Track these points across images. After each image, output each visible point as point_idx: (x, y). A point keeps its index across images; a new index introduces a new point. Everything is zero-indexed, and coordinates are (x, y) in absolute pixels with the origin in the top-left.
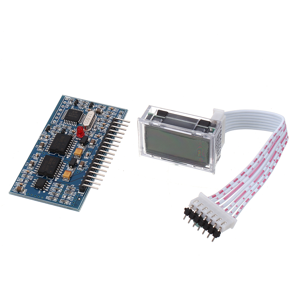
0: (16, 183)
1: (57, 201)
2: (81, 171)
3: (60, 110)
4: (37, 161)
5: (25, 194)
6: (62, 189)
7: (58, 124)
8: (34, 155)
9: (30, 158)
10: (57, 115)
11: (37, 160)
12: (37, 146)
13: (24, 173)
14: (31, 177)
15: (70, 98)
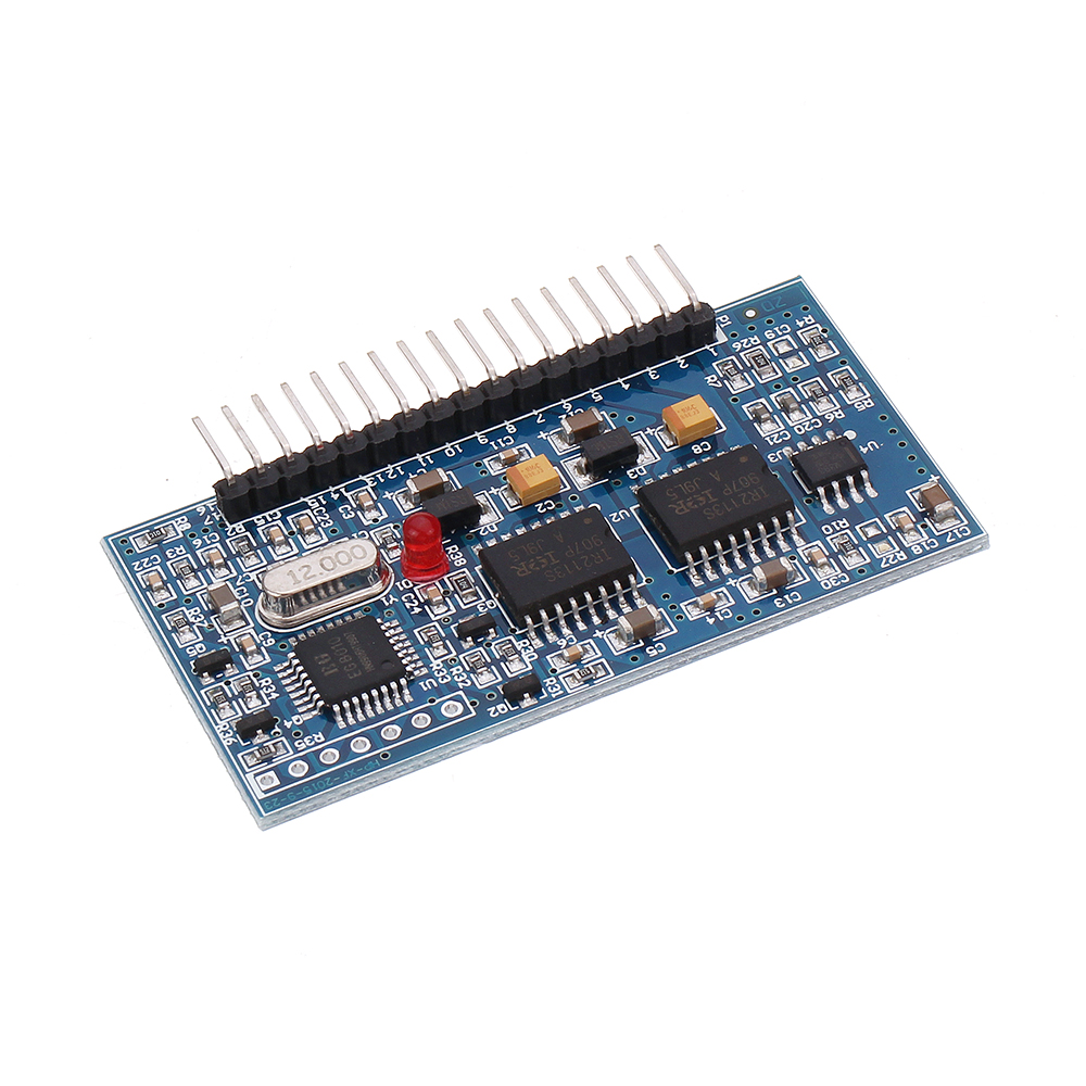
0: (917, 550)
1: (843, 363)
2: (613, 416)
3: (361, 746)
4: (731, 582)
5: (935, 478)
6: (772, 397)
7: (452, 687)
8: (711, 621)
9: (740, 618)
10: (408, 729)
11: (730, 588)
12: (655, 652)
13: (843, 569)
14: (835, 531)
15: (250, 776)
